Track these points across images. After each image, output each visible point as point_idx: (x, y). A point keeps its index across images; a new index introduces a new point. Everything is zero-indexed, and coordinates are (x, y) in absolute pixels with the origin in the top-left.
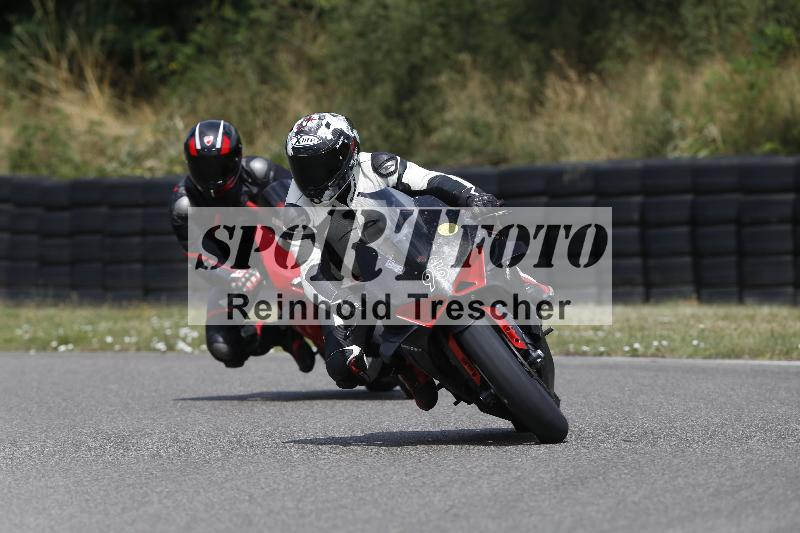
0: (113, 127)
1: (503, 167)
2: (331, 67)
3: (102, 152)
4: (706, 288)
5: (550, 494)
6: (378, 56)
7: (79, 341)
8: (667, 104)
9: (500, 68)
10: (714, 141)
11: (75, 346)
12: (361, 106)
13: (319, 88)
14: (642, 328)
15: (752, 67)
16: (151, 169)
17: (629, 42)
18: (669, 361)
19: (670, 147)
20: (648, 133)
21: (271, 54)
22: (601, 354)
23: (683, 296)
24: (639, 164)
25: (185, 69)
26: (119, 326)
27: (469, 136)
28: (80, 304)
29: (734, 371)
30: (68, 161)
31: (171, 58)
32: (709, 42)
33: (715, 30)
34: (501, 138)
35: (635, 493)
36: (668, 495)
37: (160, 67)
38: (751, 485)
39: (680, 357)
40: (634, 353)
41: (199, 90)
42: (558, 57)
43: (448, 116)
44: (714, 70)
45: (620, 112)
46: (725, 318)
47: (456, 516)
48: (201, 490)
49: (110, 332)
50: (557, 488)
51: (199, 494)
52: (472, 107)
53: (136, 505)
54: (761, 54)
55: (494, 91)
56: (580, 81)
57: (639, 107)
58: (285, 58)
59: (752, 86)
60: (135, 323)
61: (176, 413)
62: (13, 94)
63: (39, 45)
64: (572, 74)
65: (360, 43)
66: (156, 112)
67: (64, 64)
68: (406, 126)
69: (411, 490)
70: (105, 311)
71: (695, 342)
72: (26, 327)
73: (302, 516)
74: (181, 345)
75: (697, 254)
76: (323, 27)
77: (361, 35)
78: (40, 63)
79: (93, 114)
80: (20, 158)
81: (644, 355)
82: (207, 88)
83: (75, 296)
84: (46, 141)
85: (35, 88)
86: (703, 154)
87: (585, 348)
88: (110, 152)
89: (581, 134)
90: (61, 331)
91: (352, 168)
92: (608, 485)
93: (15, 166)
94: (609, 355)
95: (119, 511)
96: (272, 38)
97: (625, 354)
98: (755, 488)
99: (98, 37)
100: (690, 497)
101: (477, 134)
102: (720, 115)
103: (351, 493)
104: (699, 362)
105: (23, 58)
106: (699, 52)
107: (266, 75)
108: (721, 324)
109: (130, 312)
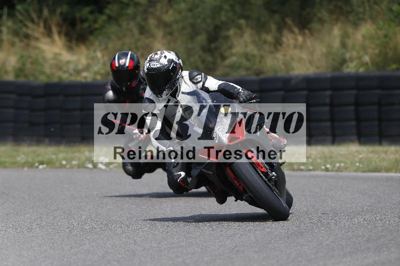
0: (66, 56)
1: (262, 76)
2: (175, 27)
3: (60, 69)
4: (363, 137)
5: (285, 240)
6: (199, 21)
7: (50, 163)
8: (344, 45)
9: (260, 27)
10: (367, 64)
11: (47, 165)
12: (190, 46)
13: (169, 37)
14: (331, 157)
15: (386, 27)
16: (85, 78)
17: (324, 14)
18: (344, 174)
19: (345, 66)
20: (334, 60)
21: (145, 20)
22: (310, 170)
23: (351, 141)
24: (329, 75)
25: (102, 27)
26: (69, 156)
27: (244, 62)
28: (50, 145)
29: (376, 179)
30: (43, 73)
31: (95, 21)
32: (364, 13)
33: (367, 8)
34: (260, 62)
35: (328, 240)
36: (344, 241)
37: (89, 26)
38: (386, 236)
39: (350, 172)
40: (327, 170)
41: (109, 38)
42: (289, 21)
43: (234, 51)
44: (367, 28)
45: (320, 49)
46: (373, 152)
47: (237, 251)
48: (110, 238)
49: (65, 159)
50: (288, 237)
51: (109, 240)
52: (246, 46)
53: (77, 246)
54: (391, 20)
55: (257, 38)
56: (300, 33)
57: (330, 47)
58: (152, 22)
59: (386, 36)
60: (77, 154)
61: (98, 199)
62: (16, 40)
63: (29, 15)
64: (296, 30)
65: (190, 14)
66: (88, 49)
67: (42, 24)
68: (213, 55)
69: (215, 238)
70: (62, 148)
71: (357, 164)
72: (23, 156)
73: (161, 251)
74: (100, 166)
75: (358, 120)
76: (171, 6)
77: (190, 10)
78: (30, 24)
79: (56, 50)
80: (20, 71)
81: (332, 171)
82: (113, 37)
83: (47, 141)
84: (32, 63)
85: (27, 36)
86: (362, 70)
87: (302, 167)
88: (65, 68)
89: (300, 60)
90: (40, 159)
91: (178, 79)
92: (314, 236)
93: (17, 76)
94: (314, 170)
95: (69, 248)
96: (145, 12)
97: (322, 170)
98: (387, 237)
99: (59, 11)
100: (354, 242)
101: (248, 60)
102: (370, 51)
103: (185, 239)
104: (360, 174)
105: (21, 22)
106: (360, 19)
107: (143, 30)
108: (370, 155)
109: (74, 149)
